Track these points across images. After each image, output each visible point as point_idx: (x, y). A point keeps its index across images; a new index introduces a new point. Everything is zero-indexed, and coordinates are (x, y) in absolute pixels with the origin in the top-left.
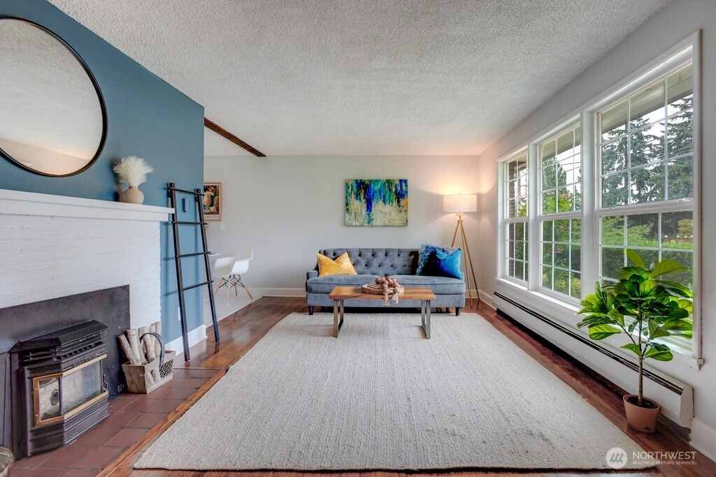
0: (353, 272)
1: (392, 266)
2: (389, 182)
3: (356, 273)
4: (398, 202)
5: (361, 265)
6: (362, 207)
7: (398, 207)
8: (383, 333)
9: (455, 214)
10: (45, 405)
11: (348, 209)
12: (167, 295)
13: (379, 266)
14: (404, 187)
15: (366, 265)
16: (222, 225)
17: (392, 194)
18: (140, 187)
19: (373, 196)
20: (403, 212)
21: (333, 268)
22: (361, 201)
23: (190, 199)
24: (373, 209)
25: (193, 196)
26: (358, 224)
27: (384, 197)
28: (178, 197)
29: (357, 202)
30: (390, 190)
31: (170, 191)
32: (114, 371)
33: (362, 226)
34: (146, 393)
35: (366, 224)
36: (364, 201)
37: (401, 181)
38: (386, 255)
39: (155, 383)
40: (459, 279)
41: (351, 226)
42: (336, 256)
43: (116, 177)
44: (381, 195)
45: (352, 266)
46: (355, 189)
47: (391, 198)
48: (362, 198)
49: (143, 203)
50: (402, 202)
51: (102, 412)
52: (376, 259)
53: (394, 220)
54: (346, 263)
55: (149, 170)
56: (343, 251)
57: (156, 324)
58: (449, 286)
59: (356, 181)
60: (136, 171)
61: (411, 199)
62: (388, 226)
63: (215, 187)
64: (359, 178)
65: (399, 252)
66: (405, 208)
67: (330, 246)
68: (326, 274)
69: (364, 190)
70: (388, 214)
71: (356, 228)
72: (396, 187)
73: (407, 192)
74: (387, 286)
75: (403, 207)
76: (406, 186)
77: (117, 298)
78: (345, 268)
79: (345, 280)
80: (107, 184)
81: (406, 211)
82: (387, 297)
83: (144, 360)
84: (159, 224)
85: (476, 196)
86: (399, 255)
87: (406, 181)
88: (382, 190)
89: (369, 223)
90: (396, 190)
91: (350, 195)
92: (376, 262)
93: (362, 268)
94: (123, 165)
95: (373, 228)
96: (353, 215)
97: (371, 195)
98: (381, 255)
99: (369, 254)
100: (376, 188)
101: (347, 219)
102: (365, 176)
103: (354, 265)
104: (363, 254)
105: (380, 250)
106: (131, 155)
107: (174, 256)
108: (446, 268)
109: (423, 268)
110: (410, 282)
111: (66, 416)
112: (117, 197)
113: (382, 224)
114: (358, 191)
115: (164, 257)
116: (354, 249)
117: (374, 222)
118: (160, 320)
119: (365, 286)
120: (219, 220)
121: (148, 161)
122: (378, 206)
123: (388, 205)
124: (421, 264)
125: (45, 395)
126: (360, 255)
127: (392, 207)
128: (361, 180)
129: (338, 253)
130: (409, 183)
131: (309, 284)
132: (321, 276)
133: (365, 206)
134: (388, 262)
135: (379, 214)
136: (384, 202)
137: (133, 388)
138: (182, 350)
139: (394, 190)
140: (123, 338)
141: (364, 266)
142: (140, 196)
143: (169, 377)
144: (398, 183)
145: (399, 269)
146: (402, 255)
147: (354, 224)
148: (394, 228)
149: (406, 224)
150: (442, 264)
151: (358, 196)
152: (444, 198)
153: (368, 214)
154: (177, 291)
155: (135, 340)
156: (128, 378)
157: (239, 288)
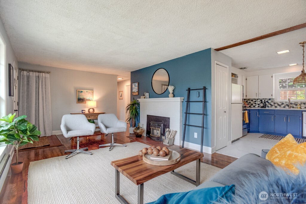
84: (179, 102)
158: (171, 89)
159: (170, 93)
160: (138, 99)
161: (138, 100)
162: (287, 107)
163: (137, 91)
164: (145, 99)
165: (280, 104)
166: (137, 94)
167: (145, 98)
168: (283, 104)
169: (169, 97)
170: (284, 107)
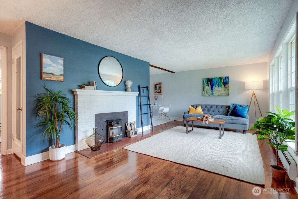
0: (202, 113)
1: (218, 112)
2: (221, 78)
3: (203, 114)
4: (225, 86)
5: (206, 111)
6: (209, 88)
7: (224, 88)
8: (204, 135)
9: (251, 90)
10: (111, 134)
11: (203, 90)
12: (138, 115)
13: (213, 111)
14: (227, 80)
15: (208, 111)
16: (162, 96)
17: (222, 83)
18: (130, 88)
19: (214, 84)
20: (227, 90)
21: (194, 111)
22: (209, 86)
23: (145, 90)
24: (214, 89)
25: (146, 88)
26: (208, 95)
27: (218, 84)
28: (141, 89)
29: (207, 87)
30: (221, 82)
31: (139, 87)
32: (125, 131)
33: (209, 96)
34: (130, 137)
35: (211, 95)
36: (210, 86)
37: (226, 77)
38: (216, 107)
39: (133, 136)
40: (245, 118)
41: (205, 96)
42: (196, 107)
43: (126, 85)
44: (217, 83)
45: (202, 111)
46: (206, 82)
47: (221, 85)
48: (209, 84)
49: (131, 91)
50: (226, 86)
51: (120, 139)
52: (212, 109)
53: (223, 93)
54: (200, 110)
55: (132, 83)
56: (199, 105)
57: (134, 122)
58: (239, 121)
59: (207, 79)
60: (129, 84)
61: (231, 85)
62: (220, 96)
63: (160, 84)
64: (208, 77)
65: (222, 106)
66: (228, 89)
67: (195, 103)
68: (191, 113)
69: (210, 82)
70: (220, 91)
71: (207, 97)
72: (224, 80)
73: (228, 82)
74: (205, 118)
75: (227, 88)
76: (228, 79)
77: (125, 114)
78: (199, 111)
79: (197, 115)
80: (124, 87)
81: (228, 90)
82: (204, 121)
83: (131, 130)
84: (135, 96)
85: (262, 82)
86: (222, 108)
87: (228, 77)
88: (217, 81)
89: (212, 95)
90: (224, 81)
91: (205, 84)
92: (212, 110)
93: (206, 112)
94: (127, 83)
95: (213, 97)
96: (206, 92)
97: (213, 84)
98: (214, 107)
99: (209, 107)
100: (215, 81)
101: (203, 93)
102: (210, 76)
103: (203, 110)
104: (207, 106)
105: (219, 105)
106: (129, 80)
107: (140, 105)
108: (239, 113)
109: (231, 113)
110: (222, 118)
111: (114, 136)
112: (126, 90)
113: (218, 95)
114: (208, 82)
115: (138, 105)
116: (203, 105)
117: (214, 94)
118: (136, 121)
119: (199, 118)
120: (161, 95)
121: (132, 81)
122: (216, 88)
123: (220, 87)
124: (230, 111)
125: (111, 132)
126: (206, 107)
127: (222, 88)
128: (209, 78)
129: (197, 106)
130: (230, 78)
131: (184, 116)
132: (189, 114)
133: (210, 88)
134: (217, 110)
135: (216, 91)
136: (218, 86)
137: (128, 136)
138: (141, 131)
139: (223, 81)
140: (126, 123)
141: (207, 111)
142: (130, 90)
143: (136, 135)
144: (224, 78)
145: (221, 113)
146: (223, 107)
147: (206, 95)
148: (223, 97)
149: (228, 95)
150: (238, 111)
151: (207, 84)
152: (245, 83)
153: (212, 91)
154: (140, 114)
155: (129, 125)
156: (127, 133)
157: (167, 117)
166: (61, 78)
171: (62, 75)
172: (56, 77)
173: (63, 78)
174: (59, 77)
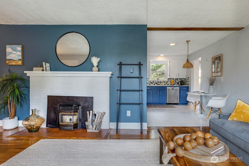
16: (222, 79)
23: (134, 67)
34: (87, 131)
120: (221, 76)
158: (95, 61)
159: (94, 66)
160: (25, 72)
161: (26, 74)
162: (156, 84)
163: (20, 58)
164: (45, 72)
165: (152, 82)
166: (20, 63)
167: (43, 70)
168: (154, 82)
169: (92, 71)
170: (154, 84)
171: (20, 60)
172: (15, 62)
173: (21, 63)
174: (18, 62)
